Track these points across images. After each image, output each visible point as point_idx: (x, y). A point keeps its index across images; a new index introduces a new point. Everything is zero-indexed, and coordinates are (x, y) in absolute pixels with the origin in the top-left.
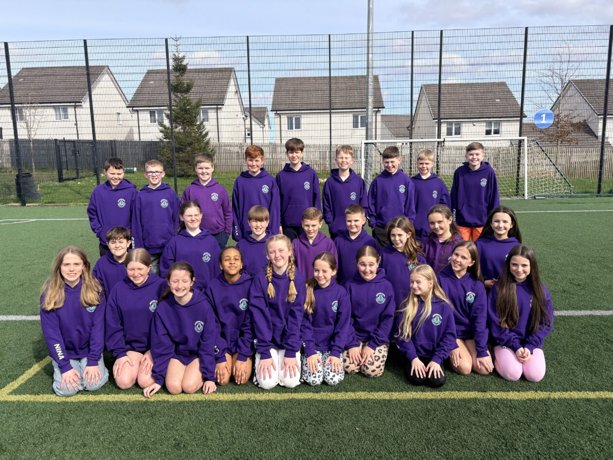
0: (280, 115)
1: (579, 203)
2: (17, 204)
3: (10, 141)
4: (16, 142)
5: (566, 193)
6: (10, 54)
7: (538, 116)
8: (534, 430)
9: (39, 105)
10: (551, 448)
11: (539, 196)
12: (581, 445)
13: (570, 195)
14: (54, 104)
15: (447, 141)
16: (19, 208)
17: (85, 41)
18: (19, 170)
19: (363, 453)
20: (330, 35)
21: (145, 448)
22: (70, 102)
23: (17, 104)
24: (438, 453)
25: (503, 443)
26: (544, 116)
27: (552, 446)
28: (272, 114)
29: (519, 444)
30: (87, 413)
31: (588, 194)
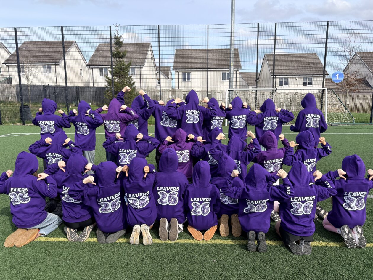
0: (178, 72)
1: (358, 129)
2: (20, 124)
3: (17, 86)
4: (20, 87)
5: (350, 122)
6: (17, 35)
7: (334, 75)
8: (316, 264)
9: (34, 64)
10: (325, 274)
11: (334, 124)
12: (343, 273)
13: (353, 123)
14: (43, 64)
15: (278, 90)
16: (21, 126)
17: (62, 27)
18: (22, 104)
19: (216, 274)
20: (208, 25)
21: (93, 268)
22: (52, 63)
23: (21, 63)
24: (259, 275)
25: (297, 271)
26: (338, 75)
27: (326, 273)
28: (173, 72)
29: (306, 272)
30: (60, 248)
31: (364, 123)
